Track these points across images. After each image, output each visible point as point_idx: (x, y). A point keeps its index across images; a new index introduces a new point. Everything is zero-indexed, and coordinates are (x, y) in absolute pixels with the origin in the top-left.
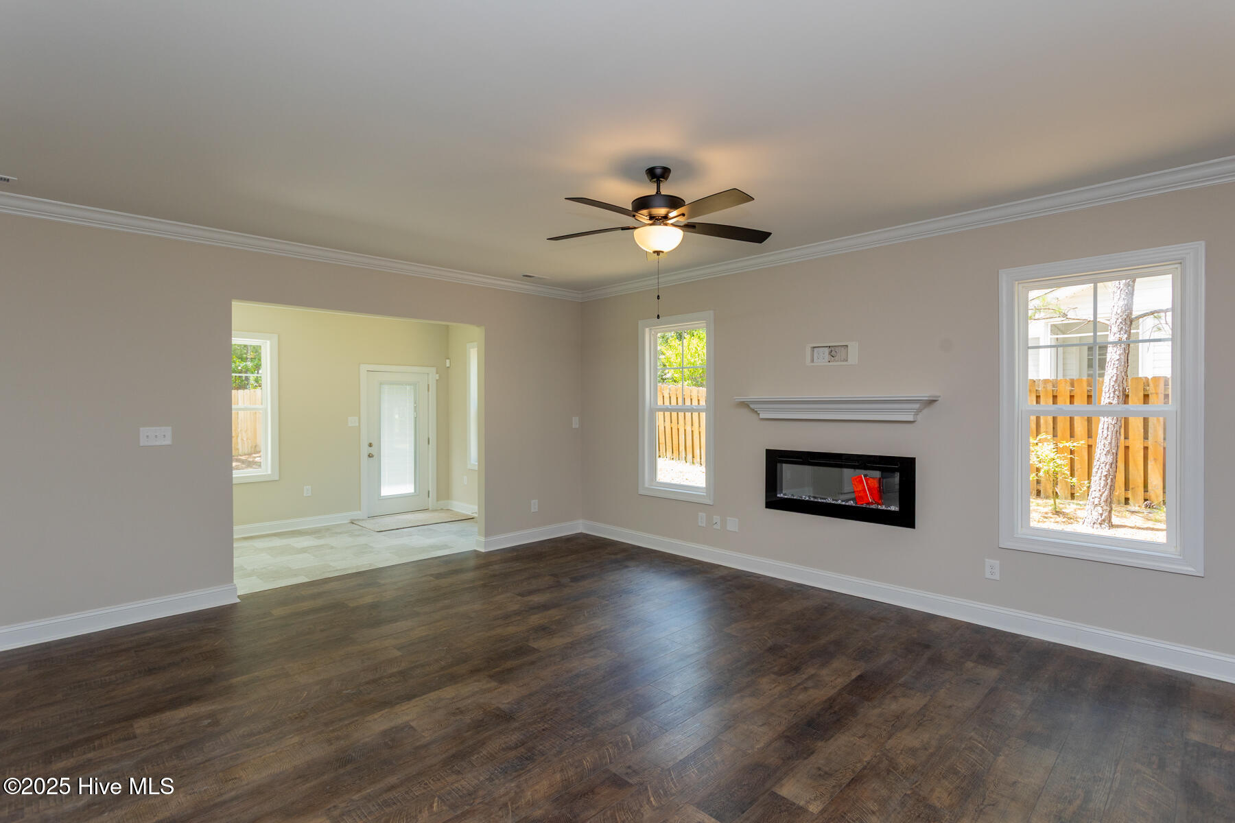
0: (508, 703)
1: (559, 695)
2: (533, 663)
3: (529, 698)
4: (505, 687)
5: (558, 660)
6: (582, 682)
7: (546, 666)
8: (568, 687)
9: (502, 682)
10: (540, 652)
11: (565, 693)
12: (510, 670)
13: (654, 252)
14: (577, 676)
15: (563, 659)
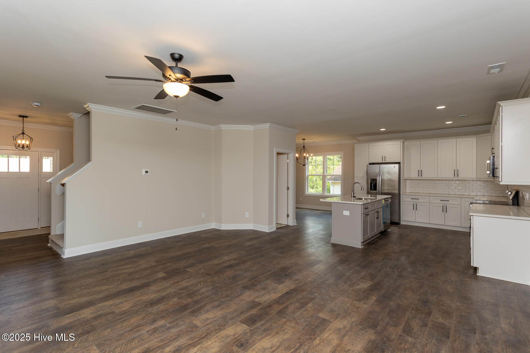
0: (246, 293)
1: (226, 296)
2: (242, 313)
3: (238, 295)
4: (251, 299)
5: (229, 316)
6: (216, 303)
7: (234, 311)
8: (222, 300)
9: (253, 302)
10: (240, 321)
11: (224, 298)
12: (252, 308)
13: (175, 96)
14: (218, 306)
15: (225, 316)
